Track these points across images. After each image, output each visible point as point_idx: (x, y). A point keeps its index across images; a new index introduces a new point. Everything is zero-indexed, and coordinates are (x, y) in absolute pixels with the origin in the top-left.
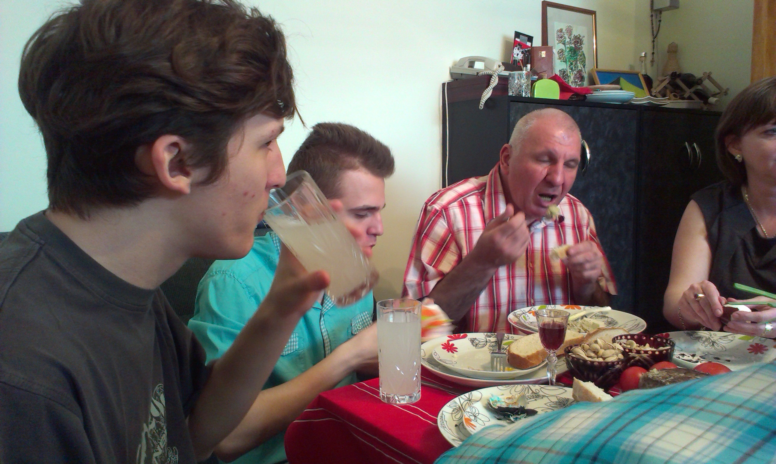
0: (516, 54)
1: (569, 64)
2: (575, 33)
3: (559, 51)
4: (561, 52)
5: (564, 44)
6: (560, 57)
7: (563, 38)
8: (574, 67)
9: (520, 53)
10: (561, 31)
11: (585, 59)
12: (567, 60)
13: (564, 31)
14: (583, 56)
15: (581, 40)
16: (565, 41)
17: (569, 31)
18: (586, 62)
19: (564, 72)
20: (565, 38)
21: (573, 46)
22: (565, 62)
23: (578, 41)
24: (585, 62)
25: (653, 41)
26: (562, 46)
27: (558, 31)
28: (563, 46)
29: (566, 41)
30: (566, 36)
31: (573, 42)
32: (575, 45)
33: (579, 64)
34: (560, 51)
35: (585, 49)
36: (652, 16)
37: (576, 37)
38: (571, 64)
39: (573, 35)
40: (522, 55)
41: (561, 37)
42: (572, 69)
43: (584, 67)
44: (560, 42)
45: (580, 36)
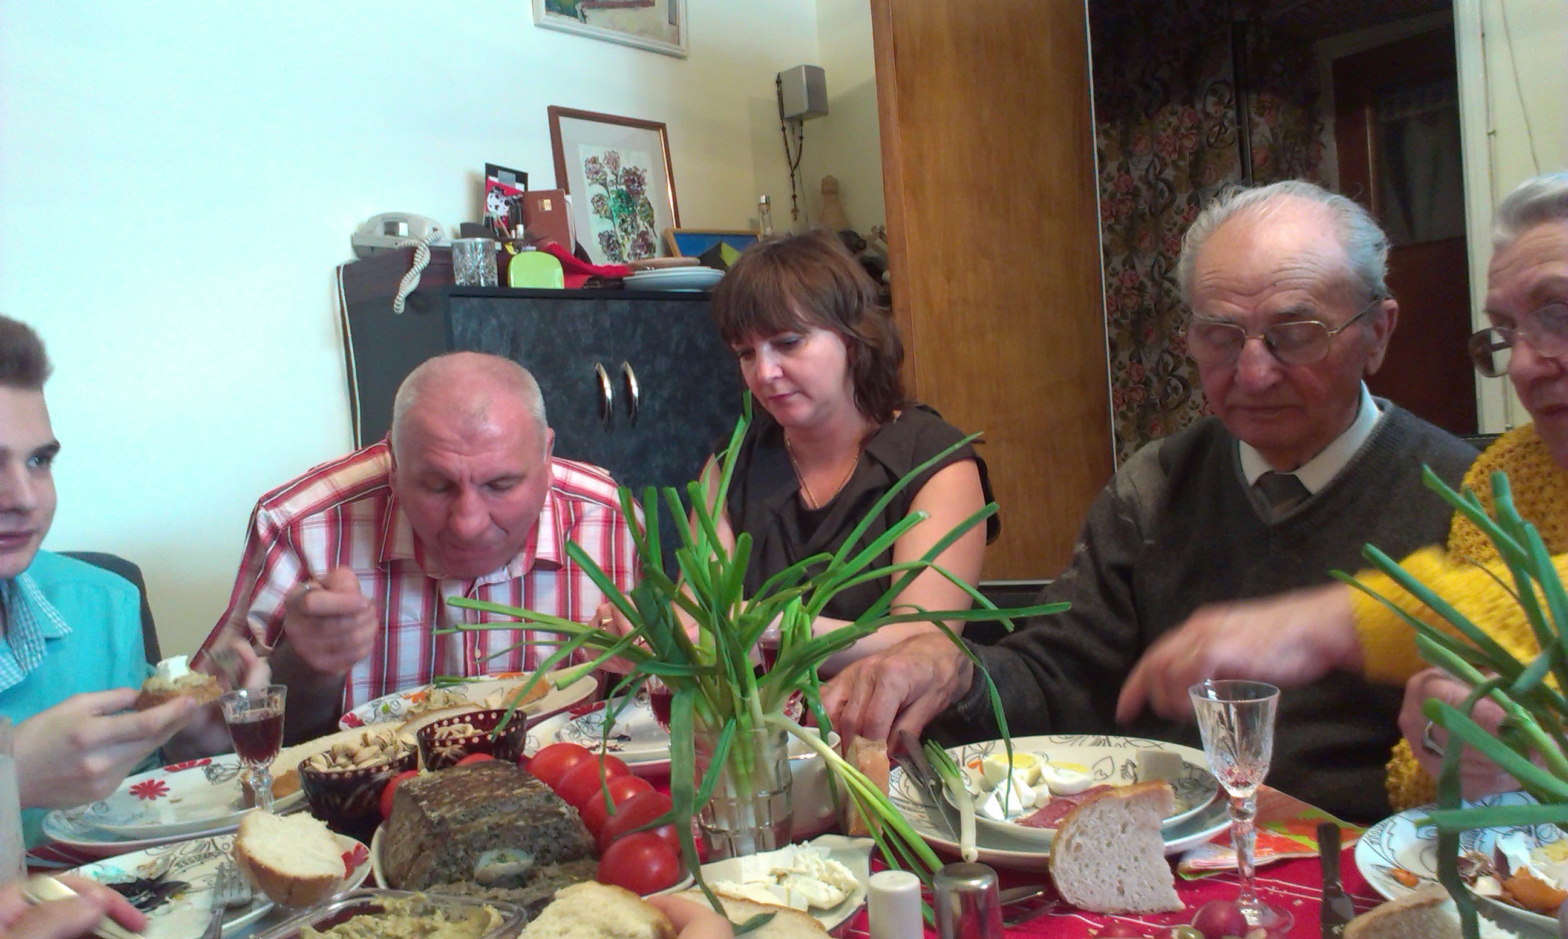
0: (493, 207)
1: (618, 221)
2: (625, 163)
3: (593, 199)
4: (599, 200)
5: (604, 184)
6: (599, 209)
7: (601, 174)
8: (630, 227)
9: (502, 205)
10: (594, 161)
11: (652, 211)
12: (615, 215)
13: (601, 160)
14: (647, 206)
15: (639, 177)
16: (605, 179)
17: (613, 161)
18: (655, 216)
19: (610, 237)
20: (605, 174)
21: (624, 188)
22: (611, 218)
23: (633, 178)
24: (653, 217)
25: (792, 176)
26: (599, 189)
27: (587, 162)
28: (602, 188)
29: (608, 181)
30: (607, 169)
31: (623, 180)
32: (628, 187)
33: (640, 222)
34: (596, 199)
35: (650, 192)
36: (784, 129)
37: (627, 172)
38: (623, 221)
39: (621, 168)
40: (507, 208)
41: (597, 173)
42: (626, 231)
43: (652, 226)
44: (595, 181)
45: (637, 169)
